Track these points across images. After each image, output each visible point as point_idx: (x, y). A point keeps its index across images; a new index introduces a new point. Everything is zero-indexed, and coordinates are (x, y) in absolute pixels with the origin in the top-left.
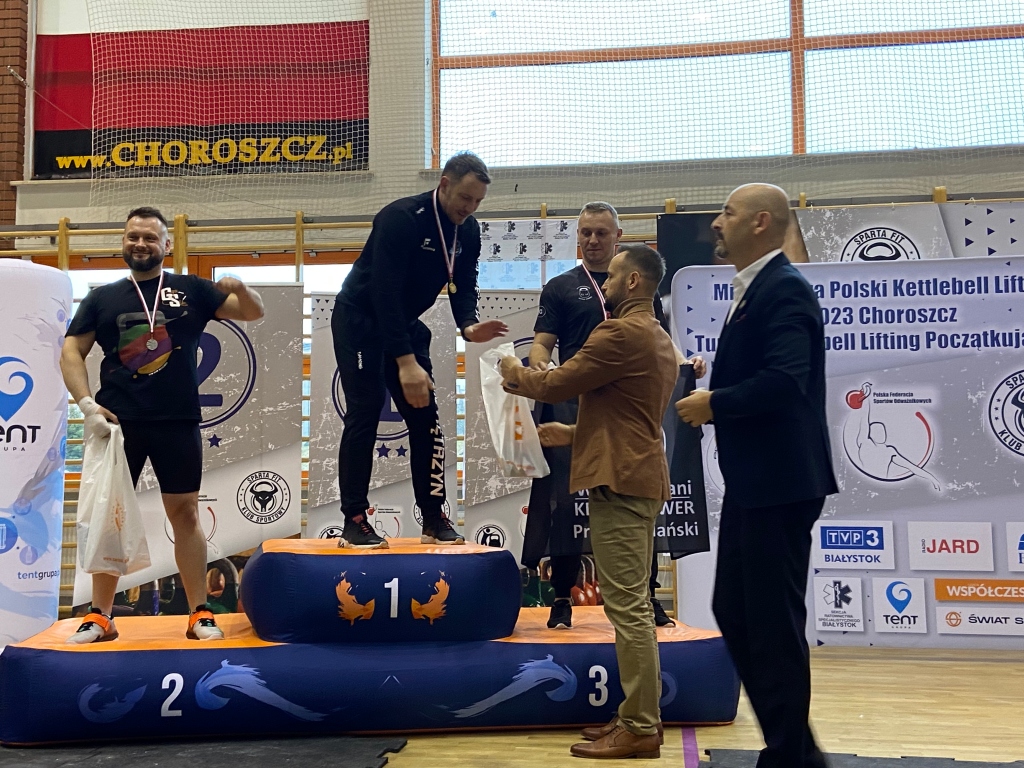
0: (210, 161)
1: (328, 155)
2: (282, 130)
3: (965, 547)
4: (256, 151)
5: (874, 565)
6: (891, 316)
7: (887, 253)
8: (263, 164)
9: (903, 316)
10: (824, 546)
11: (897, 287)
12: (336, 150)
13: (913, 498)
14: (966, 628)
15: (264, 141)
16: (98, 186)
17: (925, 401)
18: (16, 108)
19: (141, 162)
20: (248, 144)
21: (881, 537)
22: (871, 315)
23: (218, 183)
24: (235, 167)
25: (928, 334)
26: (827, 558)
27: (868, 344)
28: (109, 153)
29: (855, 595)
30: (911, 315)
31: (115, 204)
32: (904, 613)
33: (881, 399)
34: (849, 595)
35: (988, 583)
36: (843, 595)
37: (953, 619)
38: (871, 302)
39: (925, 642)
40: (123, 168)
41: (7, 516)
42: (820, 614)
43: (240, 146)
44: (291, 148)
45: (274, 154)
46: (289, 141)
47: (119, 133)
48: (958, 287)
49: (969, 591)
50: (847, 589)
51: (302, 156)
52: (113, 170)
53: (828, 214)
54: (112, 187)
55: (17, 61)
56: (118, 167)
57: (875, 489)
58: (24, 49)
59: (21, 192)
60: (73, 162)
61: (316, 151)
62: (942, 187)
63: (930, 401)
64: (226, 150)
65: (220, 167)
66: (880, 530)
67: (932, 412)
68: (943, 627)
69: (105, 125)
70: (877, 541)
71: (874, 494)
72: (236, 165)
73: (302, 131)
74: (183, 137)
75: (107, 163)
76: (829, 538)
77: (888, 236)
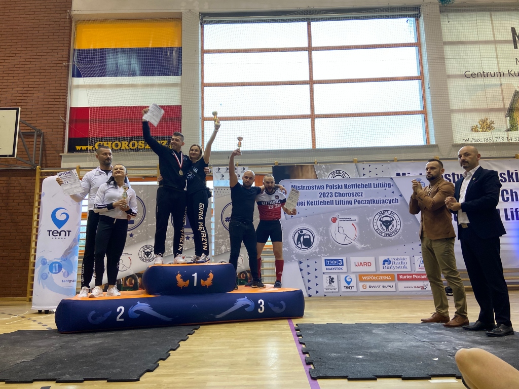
0: (128, 148)
3: (367, 264)
4: (144, 145)
5: (341, 271)
6: (344, 195)
7: (341, 178)
9: (347, 195)
10: (326, 265)
11: (345, 186)
13: (351, 250)
14: (368, 289)
16: (90, 155)
17: (354, 220)
18: (62, 130)
20: (142, 143)
21: (342, 262)
22: (338, 195)
25: (355, 200)
26: (327, 269)
27: (337, 203)
28: (95, 145)
29: (335, 280)
30: (350, 195)
32: (350, 285)
33: (342, 220)
34: (333, 280)
35: (374, 275)
37: (364, 287)
38: (338, 191)
39: (357, 294)
41: (59, 261)
42: (325, 286)
43: (139, 143)
47: (98, 139)
48: (363, 186)
49: (369, 278)
50: (333, 278)
53: (323, 166)
55: (63, 115)
57: (340, 247)
58: (66, 111)
59: (63, 157)
60: (81, 148)
62: (356, 159)
63: (356, 220)
64: (134, 144)
65: (132, 150)
66: (342, 260)
67: (357, 224)
68: (361, 289)
69: (93, 136)
70: (341, 264)
71: (340, 249)
72: (138, 149)
73: (160, 139)
74: (120, 140)
75: (93, 148)
76: (327, 263)
77: (341, 173)
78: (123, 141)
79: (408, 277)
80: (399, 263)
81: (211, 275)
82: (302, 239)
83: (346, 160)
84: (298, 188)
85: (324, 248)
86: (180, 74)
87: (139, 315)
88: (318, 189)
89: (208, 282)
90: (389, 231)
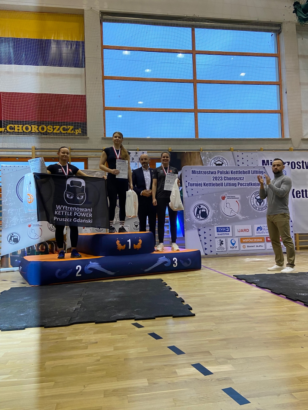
0: (38, 131)
1: (74, 131)
2: (61, 124)
3: (246, 231)
4: (52, 129)
5: (228, 236)
6: (231, 179)
7: (221, 163)
8: (55, 133)
9: (233, 179)
10: (217, 232)
11: (232, 172)
12: (76, 131)
13: (235, 220)
14: (247, 248)
15: (54, 127)
17: (238, 198)
19: (16, 131)
20: (50, 127)
21: (229, 229)
22: (226, 179)
23: (43, 138)
24: (46, 133)
25: (238, 183)
26: (218, 234)
27: (226, 185)
28: (6, 128)
29: (224, 243)
30: (235, 179)
31: (10, 142)
32: (234, 246)
33: (229, 198)
34: (223, 243)
35: (251, 238)
36: (222, 243)
37: (244, 247)
38: (226, 175)
39: (239, 253)
40: (11, 132)
42: (217, 247)
43: (48, 127)
44: (63, 129)
45: (58, 130)
46: (63, 127)
48: (244, 173)
49: (247, 240)
50: (222, 241)
51: (66, 132)
52: (8, 133)
53: (207, 153)
56: (9, 132)
57: (228, 218)
61: (71, 130)
62: (232, 148)
63: (239, 198)
64: (44, 128)
65: (42, 133)
66: (229, 227)
67: (239, 200)
68: (242, 249)
69: (6, 119)
70: (228, 230)
71: (228, 220)
72: (47, 133)
73: (66, 124)
74: (30, 124)
75: (6, 131)
76: (218, 230)
77: (221, 159)
78: (33, 125)
81: (140, 241)
82: (200, 212)
83: (223, 149)
84: (197, 173)
85: (216, 219)
86: (82, 66)
87: (92, 271)
88: (211, 174)
89: (138, 246)
90: (262, 206)
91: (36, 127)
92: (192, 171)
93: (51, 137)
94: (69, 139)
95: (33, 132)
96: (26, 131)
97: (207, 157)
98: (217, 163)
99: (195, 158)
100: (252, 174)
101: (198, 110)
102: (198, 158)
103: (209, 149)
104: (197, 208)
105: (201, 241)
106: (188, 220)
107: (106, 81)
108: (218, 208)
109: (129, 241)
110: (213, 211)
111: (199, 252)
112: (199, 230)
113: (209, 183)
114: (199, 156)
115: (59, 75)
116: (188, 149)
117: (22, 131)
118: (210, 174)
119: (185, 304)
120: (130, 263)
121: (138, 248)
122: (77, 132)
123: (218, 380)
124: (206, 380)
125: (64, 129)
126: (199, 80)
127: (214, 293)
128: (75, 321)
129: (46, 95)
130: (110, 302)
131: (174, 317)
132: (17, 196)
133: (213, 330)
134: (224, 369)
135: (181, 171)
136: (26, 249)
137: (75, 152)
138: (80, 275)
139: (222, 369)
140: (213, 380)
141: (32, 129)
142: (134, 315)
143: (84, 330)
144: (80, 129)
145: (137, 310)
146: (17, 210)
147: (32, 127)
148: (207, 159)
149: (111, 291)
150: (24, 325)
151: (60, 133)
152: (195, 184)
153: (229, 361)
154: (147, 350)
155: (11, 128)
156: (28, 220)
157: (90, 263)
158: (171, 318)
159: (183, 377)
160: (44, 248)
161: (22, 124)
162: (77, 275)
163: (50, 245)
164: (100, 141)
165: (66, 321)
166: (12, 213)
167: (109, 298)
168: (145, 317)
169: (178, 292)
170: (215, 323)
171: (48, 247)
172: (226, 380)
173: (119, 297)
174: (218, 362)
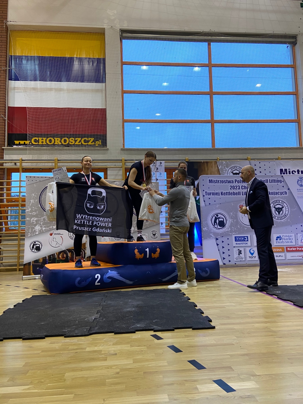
0: (61, 144)
1: (94, 143)
2: (82, 136)
5: (246, 245)
8: (77, 145)
10: (235, 241)
12: (97, 142)
15: (76, 139)
16: (29, 149)
19: (40, 143)
20: (72, 139)
21: (248, 238)
22: (244, 188)
23: (65, 149)
24: (68, 145)
26: (236, 244)
28: (31, 141)
29: (243, 252)
31: (35, 154)
32: (253, 256)
34: (241, 252)
42: (235, 257)
43: (70, 140)
45: (80, 142)
46: (84, 139)
47: (34, 135)
50: (241, 251)
51: (87, 143)
52: (32, 145)
53: (224, 162)
54: (34, 149)
55: (4, 113)
56: (34, 145)
58: (5, 110)
59: (5, 150)
60: (24, 143)
61: (91, 142)
62: (249, 157)
65: (64, 145)
66: (247, 237)
70: (247, 240)
71: (246, 229)
72: (69, 145)
73: (87, 137)
74: (53, 137)
75: (30, 143)
76: (236, 239)
77: (238, 168)
78: (56, 137)
79: (294, 249)
80: (287, 239)
81: (158, 249)
82: (217, 221)
83: (240, 158)
84: (214, 182)
85: (234, 228)
86: (103, 82)
87: (110, 280)
88: (229, 183)
89: (156, 255)
90: (281, 215)
91: (59, 139)
92: (209, 180)
93: (73, 149)
94: (90, 150)
95: (56, 145)
96: (50, 143)
97: (224, 167)
98: (234, 172)
99: (212, 167)
100: (270, 182)
101: (214, 121)
102: (215, 168)
103: (226, 158)
104: (214, 217)
105: (219, 250)
106: (206, 229)
107: (125, 95)
108: (236, 217)
109: (147, 250)
110: (231, 220)
111: (217, 262)
112: (217, 239)
113: (226, 192)
114: (216, 165)
115: (81, 90)
116: (205, 158)
117: (46, 144)
118: (227, 183)
119: (204, 315)
120: (148, 272)
121: (156, 257)
122: (97, 144)
123: (241, 397)
124: (228, 397)
125: (85, 141)
126: (216, 92)
127: (233, 304)
128: (94, 332)
129: (69, 109)
130: (129, 312)
131: (194, 329)
132: (40, 205)
133: (234, 344)
134: (247, 386)
135: (198, 180)
136: (47, 257)
137: (95, 163)
138: (99, 284)
139: (246, 386)
140: (236, 398)
141: (55, 141)
142: (152, 326)
143: (103, 341)
144: (100, 141)
145: (156, 321)
146: (40, 219)
147: (55, 140)
148: (224, 168)
149: (130, 301)
150: (45, 334)
151: (81, 145)
152: (212, 193)
153: (252, 378)
154: (167, 364)
155: (35, 141)
156: (50, 228)
157: (109, 272)
158: (191, 330)
159: (204, 394)
160: (65, 256)
161: (46, 137)
162: (96, 284)
163: (70, 253)
164: (120, 152)
165: (85, 330)
166: (34, 222)
167: (127, 308)
168: (164, 329)
169: (198, 303)
170: (236, 337)
171: (68, 255)
172: (250, 398)
173: (137, 306)
174: (241, 378)
